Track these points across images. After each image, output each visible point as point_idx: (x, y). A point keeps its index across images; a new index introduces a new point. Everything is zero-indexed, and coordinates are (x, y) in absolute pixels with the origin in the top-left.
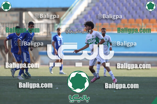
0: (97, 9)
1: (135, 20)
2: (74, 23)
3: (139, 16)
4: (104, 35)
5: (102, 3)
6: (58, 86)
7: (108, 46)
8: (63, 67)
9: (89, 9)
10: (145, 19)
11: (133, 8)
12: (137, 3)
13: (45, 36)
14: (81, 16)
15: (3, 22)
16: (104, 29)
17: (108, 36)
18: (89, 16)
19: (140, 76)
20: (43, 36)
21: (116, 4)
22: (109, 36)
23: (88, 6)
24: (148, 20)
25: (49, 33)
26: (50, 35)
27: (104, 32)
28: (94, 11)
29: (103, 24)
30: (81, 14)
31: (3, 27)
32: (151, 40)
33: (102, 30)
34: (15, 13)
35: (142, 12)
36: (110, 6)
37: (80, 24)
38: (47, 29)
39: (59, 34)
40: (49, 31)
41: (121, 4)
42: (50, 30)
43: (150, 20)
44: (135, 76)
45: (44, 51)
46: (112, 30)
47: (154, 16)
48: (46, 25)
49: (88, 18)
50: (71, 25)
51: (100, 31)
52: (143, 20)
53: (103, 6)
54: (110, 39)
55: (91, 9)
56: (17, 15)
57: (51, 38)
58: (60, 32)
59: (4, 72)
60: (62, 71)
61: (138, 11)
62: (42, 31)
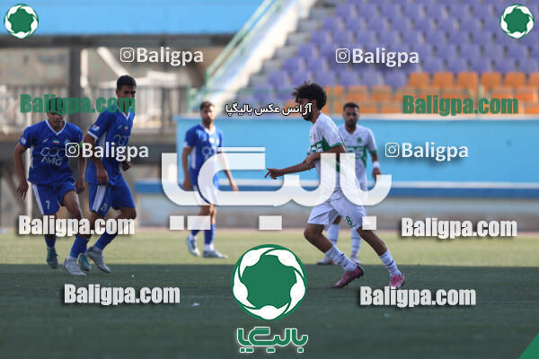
0: (328, 38)
1: (456, 76)
2: (250, 85)
3: (469, 63)
4: (351, 126)
5: (345, 20)
6: (197, 297)
7: (365, 163)
8: (217, 233)
9: (300, 38)
10: (489, 73)
11: (448, 35)
12: (460, 21)
13: (155, 129)
14: (277, 64)
15: (14, 82)
16: (351, 106)
17: (367, 131)
18: (301, 63)
19: (470, 264)
20: (146, 129)
21: (390, 21)
22: (369, 130)
23: (299, 30)
24: (497, 76)
25: (167, 118)
26: (172, 125)
27: (352, 117)
28: (319, 47)
29: (346, 91)
30: (275, 57)
31: (16, 98)
32: (509, 143)
33: (347, 109)
34: (54, 52)
35: (476, 49)
36: (370, 28)
37: (270, 88)
38: (163, 108)
39: (207, 122)
40: (167, 112)
41: (408, 24)
42: (170, 108)
43: (503, 76)
44: (455, 263)
45: (153, 180)
46: (380, 111)
47: (517, 63)
48: (159, 94)
49: (297, 68)
50: (240, 92)
51: (338, 112)
52: (480, 76)
53: (348, 28)
54: (372, 141)
55: (308, 40)
56: (61, 60)
57: (174, 135)
58: (209, 114)
59: (19, 249)
60: (212, 247)
61: (466, 46)
62: (146, 112)
